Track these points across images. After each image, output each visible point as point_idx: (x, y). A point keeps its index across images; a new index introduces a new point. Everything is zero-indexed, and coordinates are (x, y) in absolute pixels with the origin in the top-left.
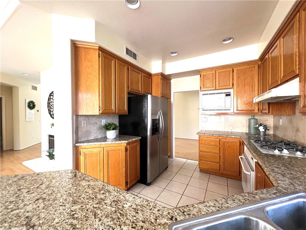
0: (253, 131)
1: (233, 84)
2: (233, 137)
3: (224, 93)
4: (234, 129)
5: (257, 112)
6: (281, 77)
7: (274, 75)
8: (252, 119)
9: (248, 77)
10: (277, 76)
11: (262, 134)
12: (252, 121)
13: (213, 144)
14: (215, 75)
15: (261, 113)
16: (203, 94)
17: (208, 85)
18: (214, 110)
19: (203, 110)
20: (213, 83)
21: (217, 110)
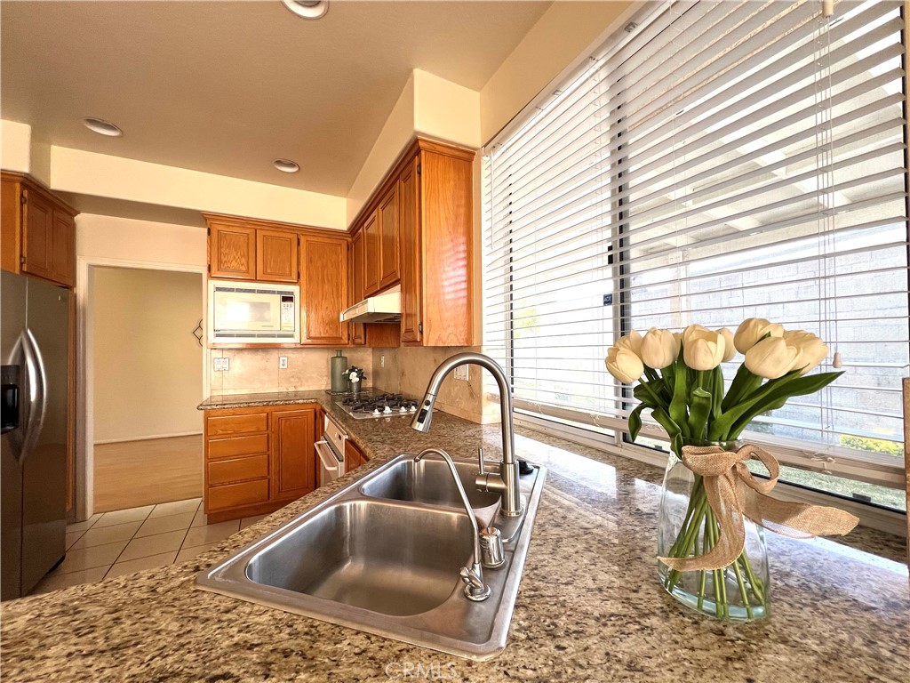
0: (339, 385)
1: (299, 274)
2: (300, 401)
3: (279, 292)
4: (301, 386)
5: (347, 342)
6: (380, 279)
7: (372, 271)
8: (337, 357)
10: (375, 274)
12: (338, 361)
13: (248, 430)
14: (253, 242)
15: (354, 343)
16: (218, 289)
17: (234, 263)
18: (253, 336)
19: (217, 336)
20: (248, 262)
21: (259, 336)
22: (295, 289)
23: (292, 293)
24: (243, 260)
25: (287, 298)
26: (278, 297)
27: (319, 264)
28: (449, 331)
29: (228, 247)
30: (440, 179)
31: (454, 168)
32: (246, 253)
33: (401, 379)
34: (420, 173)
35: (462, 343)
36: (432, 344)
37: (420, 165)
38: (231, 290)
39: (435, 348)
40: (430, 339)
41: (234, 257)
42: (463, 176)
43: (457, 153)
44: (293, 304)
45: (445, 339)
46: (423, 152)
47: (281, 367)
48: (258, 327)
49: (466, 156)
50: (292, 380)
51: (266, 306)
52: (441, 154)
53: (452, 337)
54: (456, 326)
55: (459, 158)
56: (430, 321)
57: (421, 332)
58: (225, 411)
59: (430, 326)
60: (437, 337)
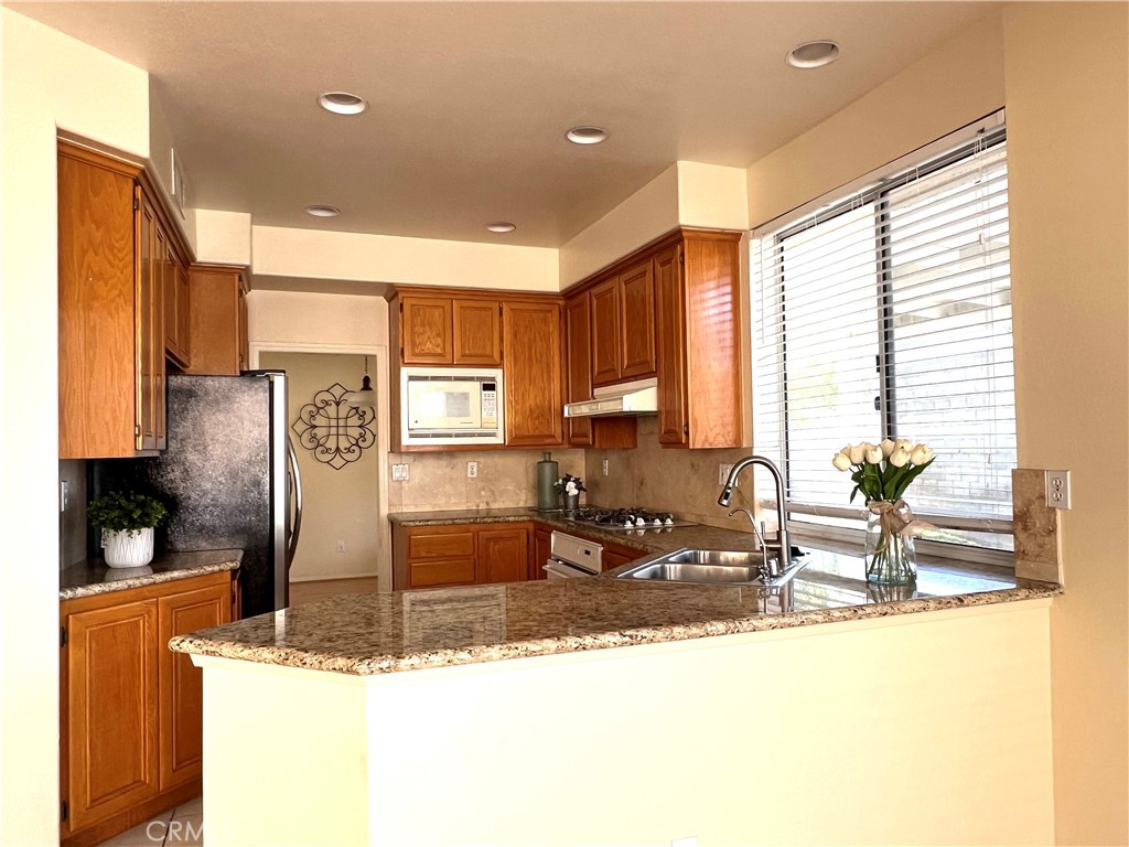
0: (548, 499)
1: (502, 353)
2: (511, 519)
3: (479, 379)
4: (494, 501)
5: (560, 441)
6: (622, 366)
7: (607, 353)
8: (545, 461)
9: (538, 338)
10: (613, 359)
11: (571, 502)
12: (547, 468)
13: (455, 553)
14: (450, 317)
15: (570, 443)
16: (412, 378)
17: (429, 345)
18: (450, 436)
19: (411, 436)
20: (444, 341)
21: (457, 436)
22: (497, 373)
23: (493, 379)
24: (439, 340)
25: (489, 387)
26: (477, 385)
27: (526, 340)
28: (716, 430)
29: (423, 325)
30: (705, 266)
31: (719, 253)
32: (442, 332)
33: (639, 489)
34: (683, 263)
35: (729, 444)
36: (698, 446)
37: (683, 255)
38: (425, 378)
39: (703, 451)
40: (697, 440)
41: (429, 338)
42: (728, 258)
43: (722, 237)
44: (494, 392)
45: (711, 440)
46: (686, 241)
47: (469, 475)
48: (456, 424)
49: (733, 238)
50: (483, 493)
51: (465, 396)
52: (704, 239)
53: (720, 437)
54: (724, 426)
55: (725, 240)
56: (695, 421)
57: (687, 433)
58: (428, 529)
59: (696, 427)
60: (703, 438)
